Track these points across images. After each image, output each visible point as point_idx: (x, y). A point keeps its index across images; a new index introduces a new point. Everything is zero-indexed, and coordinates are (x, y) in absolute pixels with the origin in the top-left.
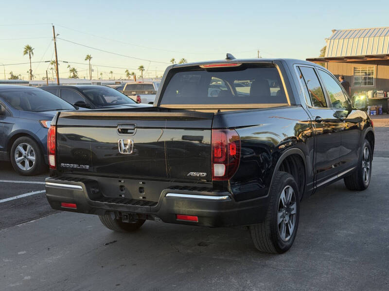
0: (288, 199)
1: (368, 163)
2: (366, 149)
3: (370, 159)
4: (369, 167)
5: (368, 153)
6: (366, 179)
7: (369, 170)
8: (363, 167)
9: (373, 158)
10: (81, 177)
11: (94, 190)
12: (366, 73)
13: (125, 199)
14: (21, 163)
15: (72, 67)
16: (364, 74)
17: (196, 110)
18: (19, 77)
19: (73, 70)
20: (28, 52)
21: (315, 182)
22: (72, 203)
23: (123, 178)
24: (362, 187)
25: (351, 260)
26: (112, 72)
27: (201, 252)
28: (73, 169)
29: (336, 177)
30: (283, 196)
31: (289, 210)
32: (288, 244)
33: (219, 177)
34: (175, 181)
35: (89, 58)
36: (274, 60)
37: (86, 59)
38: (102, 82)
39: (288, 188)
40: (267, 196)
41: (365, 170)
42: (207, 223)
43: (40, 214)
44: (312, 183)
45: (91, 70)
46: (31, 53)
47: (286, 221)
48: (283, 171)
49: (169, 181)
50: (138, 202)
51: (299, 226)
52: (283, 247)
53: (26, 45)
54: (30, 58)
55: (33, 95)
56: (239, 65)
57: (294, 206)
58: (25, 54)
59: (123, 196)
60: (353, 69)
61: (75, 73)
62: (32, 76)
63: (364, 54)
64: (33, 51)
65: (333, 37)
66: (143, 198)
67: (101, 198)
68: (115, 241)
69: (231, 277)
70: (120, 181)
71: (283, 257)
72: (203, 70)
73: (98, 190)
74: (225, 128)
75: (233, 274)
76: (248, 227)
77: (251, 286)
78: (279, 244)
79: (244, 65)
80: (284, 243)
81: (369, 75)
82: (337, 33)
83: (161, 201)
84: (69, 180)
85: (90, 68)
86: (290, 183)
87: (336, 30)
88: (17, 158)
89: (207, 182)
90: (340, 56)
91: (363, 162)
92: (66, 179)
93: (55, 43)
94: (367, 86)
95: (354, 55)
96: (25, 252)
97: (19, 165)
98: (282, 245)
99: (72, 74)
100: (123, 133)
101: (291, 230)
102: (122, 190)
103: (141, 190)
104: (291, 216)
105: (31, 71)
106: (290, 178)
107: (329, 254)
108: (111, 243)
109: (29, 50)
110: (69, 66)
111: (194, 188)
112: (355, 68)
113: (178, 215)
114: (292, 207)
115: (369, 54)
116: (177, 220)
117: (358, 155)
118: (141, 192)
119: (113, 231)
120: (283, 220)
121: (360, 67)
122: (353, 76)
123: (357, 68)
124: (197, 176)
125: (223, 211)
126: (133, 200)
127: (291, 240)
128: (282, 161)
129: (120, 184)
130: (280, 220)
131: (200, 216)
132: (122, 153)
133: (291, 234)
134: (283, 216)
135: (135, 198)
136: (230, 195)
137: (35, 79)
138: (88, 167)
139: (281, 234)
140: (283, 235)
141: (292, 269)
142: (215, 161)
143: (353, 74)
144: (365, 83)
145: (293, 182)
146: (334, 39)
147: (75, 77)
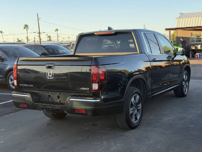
0: (136, 101)
1: (187, 83)
2: (186, 75)
3: (188, 80)
4: (187, 85)
5: (187, 77)
6: (185, 91)
7: (188, 86)
8: (184, 84)
9: (190, 80)
10: (29, 91)
11: (35, 97)
12: (197, 36)
13: (51, 102)
14: (12, 85)
15: (48, 35)
16: (196, 36)
17: (93, 56)
18: (22, 41)
19: (49, 37)
20: (26, 27)
21: (153, 92)
22: (24, 104)
23: (50, 91)
24: (183, 95)
25: (167, 132)
26: (69, 37)
27: (92, 129)
28: (25, 87)
29: (166, 90)
30: (133, 99)
31: (137, 107)
32: (136, 124)
33: (95, 90)
34: (75, 93)
35: (57, 30)
36: (131, 30)
37: (55, 31)
38: (63, 43)
39: (136, 95)
40: (123, 100)
41: (185, 86)
42: (89, 113)
43: (16, 110)
44: (151, 93)
45: (58, 37)
46: (27, 28)
47: (135, 112)
48: (132, 87)
49: (71, 92)
50: (57, 103)
51: (143, 115)
52: (133, 126)
53: (25, 24)
54: (27, 31)
55: (19, 50)
56: (113, 33)
57: (140, 105)
58: (24, 29)
59: (50, 100)
60: (190, 33)
61: (50, 38)
62: (28, 40)
63: (196, 25)
64: (28, 27)
65: (180, 17)
66: (60, 101)
67: (39, 101)
68: (50, 124)
69: (104, 141)
70: (48, 93)
71: (133, 131)
72: (96, 35)
73: (38, 98)
74: (98, 65)
75: (105, 139)
76: (115, 115)
77: (113, 146)
78: (131, 124)
79: (116, 32)
80: (134, 124)
81: (199, 36)
82: (182, 14)
83: (67, 102)
84: (23, 92)
85: (58, 35)
86: (137, 93)
87: (181, 13)
88: (10, 82)
89: (90, 93)
90: (183, 27)
91: (184, 82)
92: (25, 93)
93: (39, 23)
94: (198, 42)
95: (191, 26)
96: (4, 129)
97: (11, 86)
98: (133, 125)
99: (49, 39)
100: (49, 68)
101: (138, 117)
102: (49, 98)
103: (58, 97)
104: (138, 110)
105: (28, 37)
106: (137, 90)
107: (157, 129)
108: (48, 124)
109: (26, 26)
110: (47, 35)
111: (79, 96)
112: (191, 33)
113: (75, 110)
114: (139, 106)
115: (199, 25)
116: (75, 112)
117: (180, 78)
118: (59, 98)
119: (51, 119)
120: (133, 112)
121: (194, 33)
122: (190, 37)
123: (193, 33)
124: (84, 90)
125: (98, 107)
126: (55, 102)
127: (138, 122)
128: (131, 82)
129: (48, 94)
130: (131, 112)
131: (86, 110)
132: (48, 78)
133: (138, 119)
134: (134, 110)
135: (55, 101)
136: (101, 99)
137: (30, 42)
138: (32, 86)
139: (132, 120)
140: (133, 120)
141: (136, 137)
142: (93, 82)
143: (190, 36)
144: (197, 41)
145: (139, 92)
146: (180, 18)
147: (50, 40)
